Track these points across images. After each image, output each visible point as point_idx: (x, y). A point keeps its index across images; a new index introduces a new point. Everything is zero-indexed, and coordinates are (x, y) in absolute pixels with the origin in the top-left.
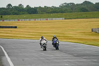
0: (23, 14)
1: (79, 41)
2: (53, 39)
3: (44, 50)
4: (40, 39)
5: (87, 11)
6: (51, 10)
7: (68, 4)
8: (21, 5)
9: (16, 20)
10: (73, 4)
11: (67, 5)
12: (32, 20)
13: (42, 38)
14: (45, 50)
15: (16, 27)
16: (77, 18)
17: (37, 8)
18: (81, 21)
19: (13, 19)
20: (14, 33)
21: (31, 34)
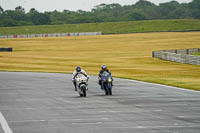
0: (24, 24)
1: (129, 76)
2: (102, 72)
3: (81, 95)
4: (75, 72)
5: (144, 19)
6: (76, 18)
7: (108, 6)
8: (20, 8)
9: (11, 37)
10: (117, 5)
11: (107, 8)
12: (41, 37)
13: (78, 70)
14: (83, 95)
15: (10, 50)
16: (126, 32)
17: (50, 13)
18: (132, 37)
19: (5, 33)
20: (7, 59)
21: (39, 61)
